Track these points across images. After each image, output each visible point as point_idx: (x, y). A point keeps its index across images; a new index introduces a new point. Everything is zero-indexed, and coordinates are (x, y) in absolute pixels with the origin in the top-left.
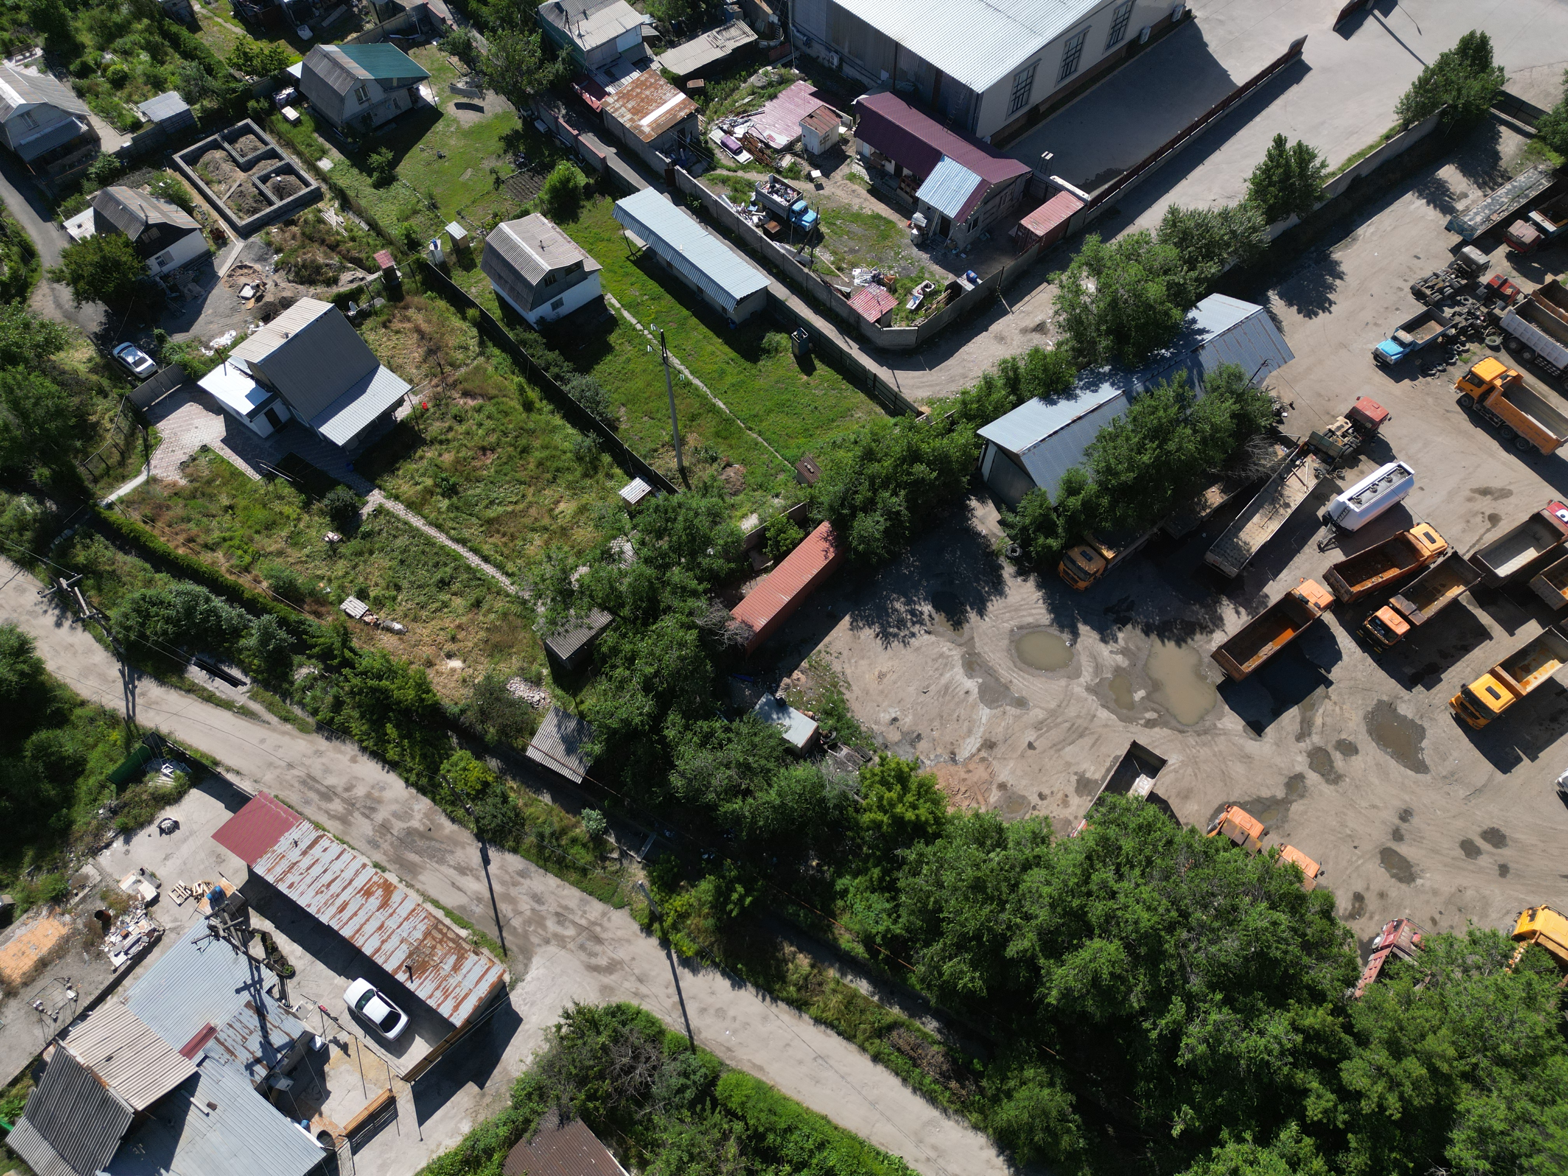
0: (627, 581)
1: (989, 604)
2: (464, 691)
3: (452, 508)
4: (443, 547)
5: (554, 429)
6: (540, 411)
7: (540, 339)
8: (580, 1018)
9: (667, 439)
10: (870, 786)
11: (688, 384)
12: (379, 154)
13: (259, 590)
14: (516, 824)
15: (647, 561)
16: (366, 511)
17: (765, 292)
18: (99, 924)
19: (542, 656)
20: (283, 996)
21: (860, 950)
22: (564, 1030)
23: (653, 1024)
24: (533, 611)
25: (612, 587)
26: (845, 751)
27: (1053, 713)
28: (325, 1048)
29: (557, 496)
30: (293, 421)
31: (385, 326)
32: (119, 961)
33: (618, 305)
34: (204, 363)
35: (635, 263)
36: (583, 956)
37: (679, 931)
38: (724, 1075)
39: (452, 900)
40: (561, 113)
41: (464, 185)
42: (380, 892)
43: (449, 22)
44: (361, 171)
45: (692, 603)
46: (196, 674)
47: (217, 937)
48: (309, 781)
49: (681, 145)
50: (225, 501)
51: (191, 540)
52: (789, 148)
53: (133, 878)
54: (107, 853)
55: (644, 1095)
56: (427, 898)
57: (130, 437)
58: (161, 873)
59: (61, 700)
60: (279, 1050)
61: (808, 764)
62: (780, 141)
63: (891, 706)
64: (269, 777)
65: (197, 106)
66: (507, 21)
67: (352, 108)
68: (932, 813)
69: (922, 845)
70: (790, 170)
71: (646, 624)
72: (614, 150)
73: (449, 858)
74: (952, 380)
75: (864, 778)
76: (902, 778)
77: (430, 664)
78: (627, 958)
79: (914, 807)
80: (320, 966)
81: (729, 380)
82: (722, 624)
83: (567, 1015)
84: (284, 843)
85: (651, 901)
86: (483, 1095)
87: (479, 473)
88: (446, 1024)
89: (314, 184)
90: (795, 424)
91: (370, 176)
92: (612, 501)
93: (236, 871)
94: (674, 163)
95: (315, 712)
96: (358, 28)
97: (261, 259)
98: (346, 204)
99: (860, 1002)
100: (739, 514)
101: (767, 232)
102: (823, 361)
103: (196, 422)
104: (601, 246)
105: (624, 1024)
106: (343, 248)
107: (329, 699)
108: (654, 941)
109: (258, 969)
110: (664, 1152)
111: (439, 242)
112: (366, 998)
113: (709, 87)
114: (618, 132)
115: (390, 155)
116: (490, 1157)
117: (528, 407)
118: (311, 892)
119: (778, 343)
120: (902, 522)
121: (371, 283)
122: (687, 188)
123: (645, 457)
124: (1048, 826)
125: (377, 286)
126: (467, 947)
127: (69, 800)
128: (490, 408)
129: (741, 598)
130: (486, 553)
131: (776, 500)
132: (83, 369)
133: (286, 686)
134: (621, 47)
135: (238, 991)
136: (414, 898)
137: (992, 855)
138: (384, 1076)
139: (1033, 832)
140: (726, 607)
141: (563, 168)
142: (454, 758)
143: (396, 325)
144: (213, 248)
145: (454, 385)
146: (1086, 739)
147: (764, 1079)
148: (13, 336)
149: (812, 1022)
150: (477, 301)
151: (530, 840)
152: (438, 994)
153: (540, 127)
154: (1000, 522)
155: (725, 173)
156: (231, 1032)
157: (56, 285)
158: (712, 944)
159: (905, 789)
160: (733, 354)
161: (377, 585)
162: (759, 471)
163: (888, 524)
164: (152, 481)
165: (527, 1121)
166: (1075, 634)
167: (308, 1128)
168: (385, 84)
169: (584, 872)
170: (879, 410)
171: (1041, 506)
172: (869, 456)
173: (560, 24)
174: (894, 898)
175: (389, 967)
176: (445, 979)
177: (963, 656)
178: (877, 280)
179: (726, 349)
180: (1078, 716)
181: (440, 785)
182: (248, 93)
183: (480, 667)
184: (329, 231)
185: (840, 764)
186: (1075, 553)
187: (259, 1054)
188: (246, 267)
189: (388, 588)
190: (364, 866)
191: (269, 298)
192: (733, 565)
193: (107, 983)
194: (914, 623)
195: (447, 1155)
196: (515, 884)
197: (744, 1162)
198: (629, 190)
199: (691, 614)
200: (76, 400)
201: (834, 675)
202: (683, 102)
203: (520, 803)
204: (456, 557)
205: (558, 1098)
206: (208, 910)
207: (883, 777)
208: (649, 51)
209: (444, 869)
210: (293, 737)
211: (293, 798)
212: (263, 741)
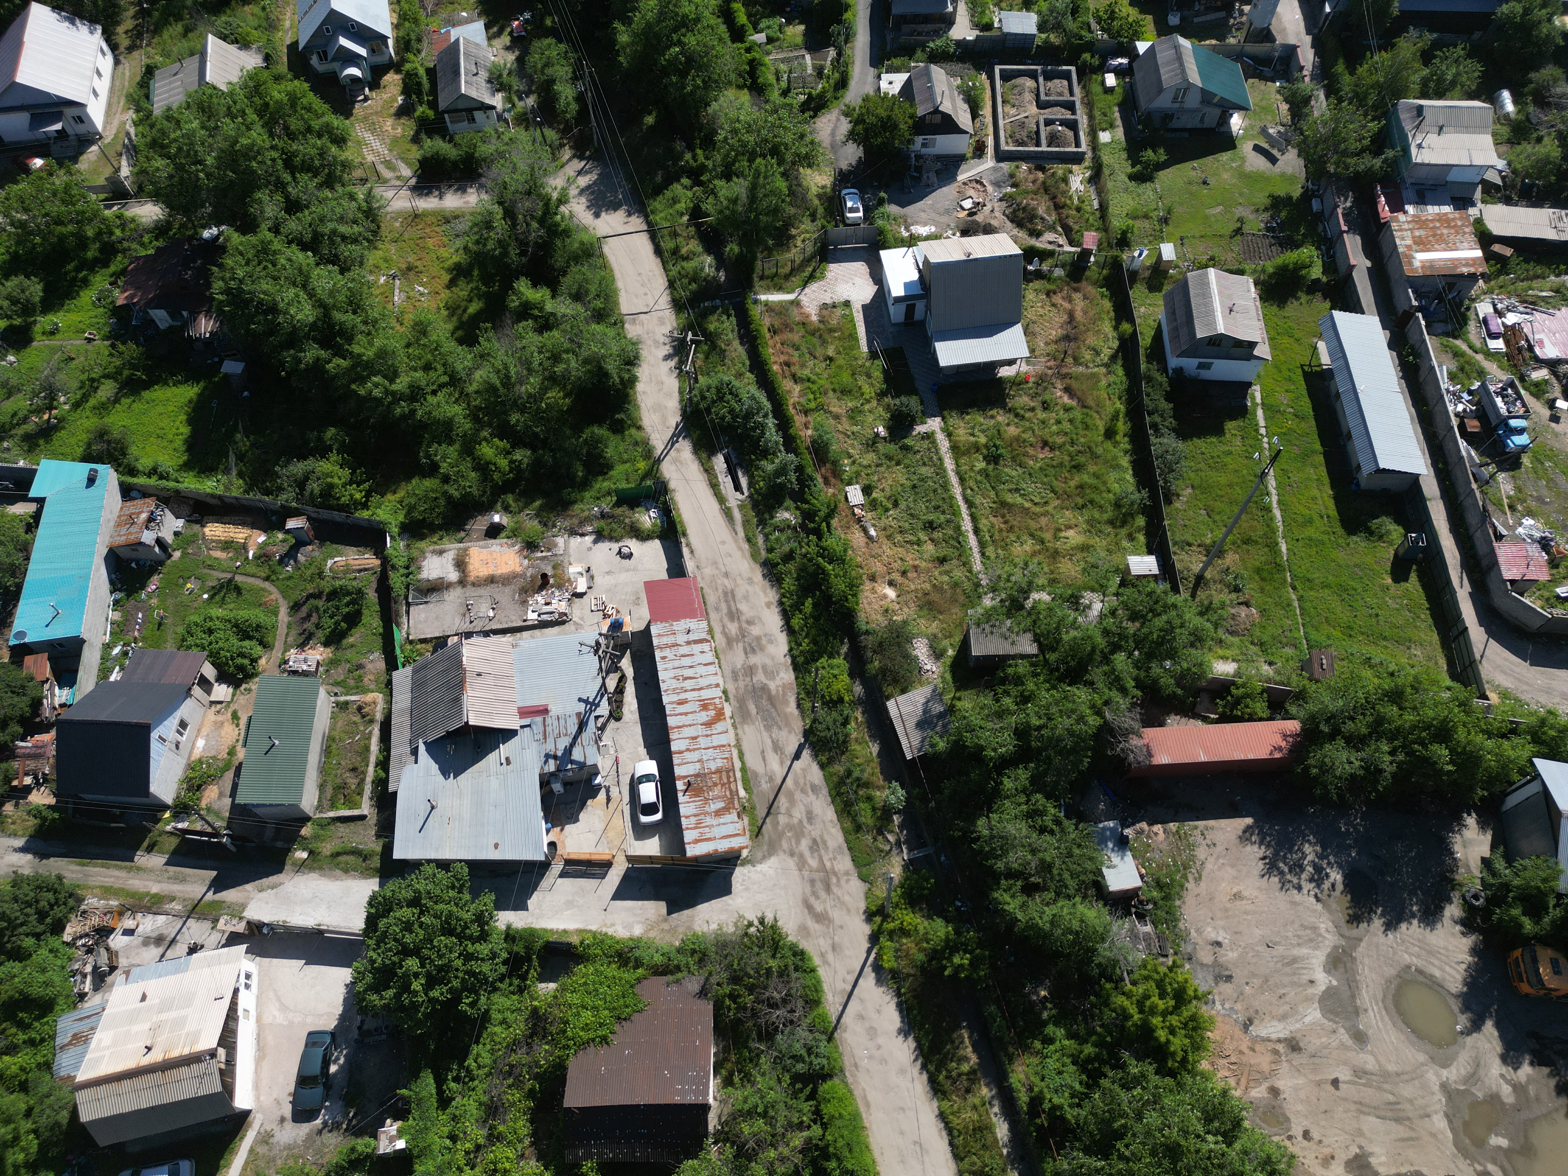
0: (1073, 633)
1: (1404, 926)
2: (880, 618)
3: (984, 473)
4: (952, 498)
5: (1117, 467)
6: (1116, 444)
7: (1166, 385)
8: (770, 932)
9: (1208, 542)
10: (1147, 978)
11: (1268, 509)
12: (1155, 152)
13: (802, 434)
14: (838, 747)
15: (1106, 632)
16: (920, 429)
17: (1415, 479)
18: (539, 582)
19: (957, 639)
20: (602, 728)
21: (1023, 1098)
22: (752, 930)
23: (817, 991)
24: (980, 597)
25: (1057, 628)
26: (1148, 928)
27: (1385, 1075)
28: (599, 788)
29: (1073, 522)
30: (922, 323)
31: (1048, 294)
32: (532, 616)
33: (1258, 400)
34: (896, 239)
35: (1306, 375)
36: (808, 890)
37: (891, 939)
38: (836, 1080)
39: (753, 762)
40: (1345, 204)
41: (1206, 217)
42: (712, 713)
43: (1305, 72)
44: (1129, 157)
45: (1116, 696)
46: (719, 462)
47: (596, 652)
48: (729, 596)
49: (1440, 297)
50: (831, 352)
51: (787, 364)
52: (1553, 365)
53: (580, 569)
54: (579, 539)
55: (768, 1034)
56: (738, 746)
57: (807, 261)
58: (598, 580)
59: (629, 416)
60: (572, 762)
61: (1105, 911)
62: (1549, 351)
63: (1224, 928)
64: (708, 571)
65: (1043, 36)
66: (1359, 99)
67: (1164, 102)
68: (1185, 1052)
69: (1151, 1069)
70: (1537, 384)
71: (1061, 680)
72: (1369, 264)
73: (775, 730)
74: (1548, 691)
75: (1144, 966)
76: (1181, 997)
77: (873, 578)
78: (837, 922)
79: (1172, 1031)
80: (638, 729)
81: (1310, 532)
82: (1127, 733)
83: (762, 921)
84: (681, 625)
85: (889, 897)
86: (665, 920)
87: (1026, 460)
88: (680, 845)
89: (1084, 147)
90: (1343, 614)
91: (1133, 166)
92: (1116, 559)
93: (640, 618)
94: (1419, 309)
95: (770, 550)
96: (1221, 38)
97: (997, 184)
98: (1096, 178)
99: (990, 1139)
100: (1220, 652)
101: (1462, 427)
102: (1421, 578)
103: (857, 280)
104: (1286, 341)
105: (796, 969)
106: (1065, 212)
107: (786, 548)
108: (867, 929)
109: (602, 696)
110: (749, 1090)
111: (1145, 253)
112: (648, 778)
113: (1514, 261)
114: (1386, 251)
115: (1163, 158)
116: (636, 967)
117: (1110, 434)
118: (672, 674)
119: (1388, 532)
120: (1378, 782)
121: (1064, 253)
122: (1413, 339)
123: (1175, 543)
124: (1290, 1166)
125: (1068, 258)
126: (737, 805)
127: (585, 485)
128: (1077, 414)
129: (1162, 724)
130: (981, 526)
131: (1266, 667)
132: (814, 190)
133: (767, 516)
134: (1452, 177)
135: (580, 700)
136: (729, 738)
137: (1210, 1138)
138: (617, 843)
139: (1269, 1157)
140: (1142, 721)
141: (1307, 253)
142: (835, 661)
143: (1058, 299)
144: (969, 155)
145: (1064, 376)
146: (1400, 1128)
147: (864, 1116)
148: (789, 138)
149: (937, 1112)
150: (1138, 321)
151: (839, 769)
152: (693, 820)
153: (1316, 205)
154: (1484, 860)
155: (1464, 347)
156: (556, 723)
157: (842, 118)
158: (909, 975)
159: (1176, 1010)
160: (1333, 512)
161: (883, 490)
162: (1271, 630)
163: (1362, 772)
164: (796, 303)
165: (678, 968)
166: (1476, 1026)
167: (548, 831)
168: (1206, 96)
169: (858, 828)
170: (1443, 663)
171: (1545, 880)
172: (1396, 696)
173: (1408, 126)
174: (1088, 1086)
175: (678, 771)
176: (706, 814)
177: (1336, 948)
178: (1544, 544)
179: (1331, 504)
180: (1410, 1101)
181: (810, 672)
182: (1090, 46)
183: (906, 610)
184: (1064, 193)
185: (1134, 935)
186: (1545, 955)
187: (559, 754)
188: (982, 184)
189: (888, 499)
190: (717, 685)
191: (979, 218)
192: (1179, 691)
193: (515, 625)
194: (1311, 880)
195: (612, 938)
196: (803, 791)
197: (798, 1159)
198: (1353, 306)
199: (1106, 703)
200: (793, 211)
201: (1192, 858)
202: (1474, 260)
203: (854, 735)
204: (956, 513)
205: (710, 974)
206: (605, 630)
207: (1162, 980)
208: (1478, 194)
209: (765, 735)
210: (743, 556)
211: (711, 599)
212: (723, 543)
